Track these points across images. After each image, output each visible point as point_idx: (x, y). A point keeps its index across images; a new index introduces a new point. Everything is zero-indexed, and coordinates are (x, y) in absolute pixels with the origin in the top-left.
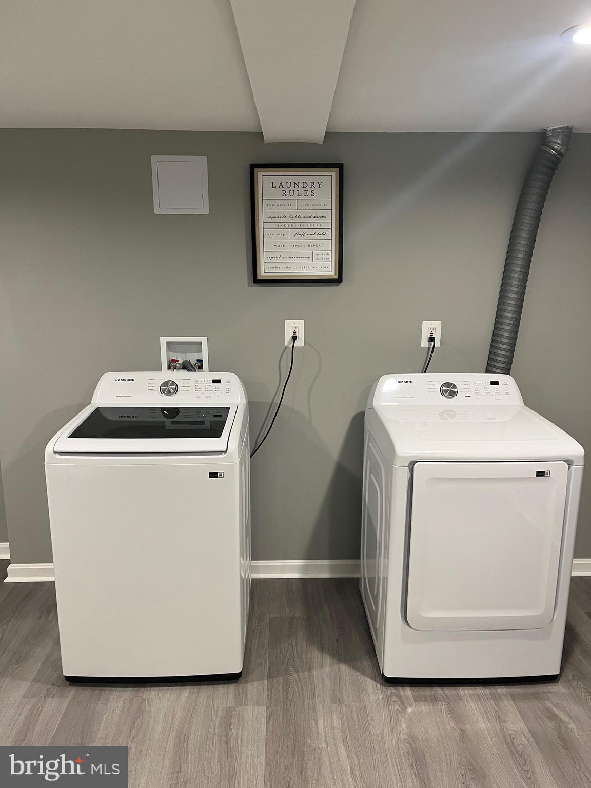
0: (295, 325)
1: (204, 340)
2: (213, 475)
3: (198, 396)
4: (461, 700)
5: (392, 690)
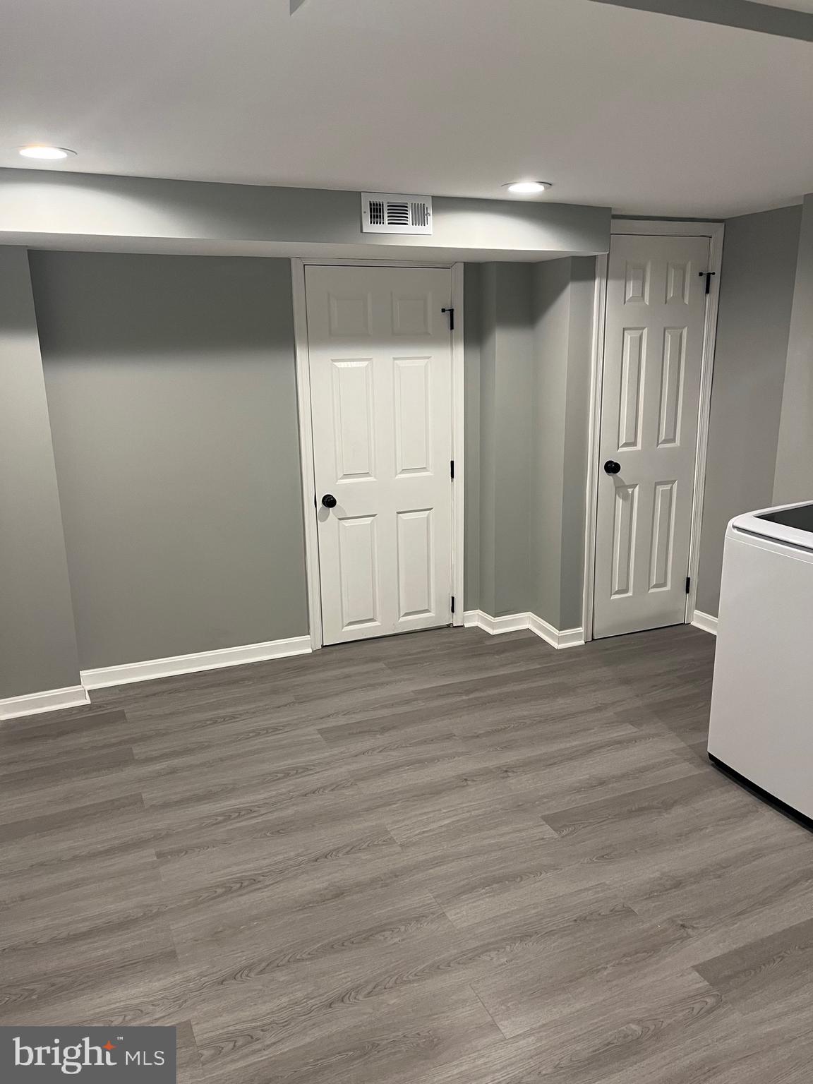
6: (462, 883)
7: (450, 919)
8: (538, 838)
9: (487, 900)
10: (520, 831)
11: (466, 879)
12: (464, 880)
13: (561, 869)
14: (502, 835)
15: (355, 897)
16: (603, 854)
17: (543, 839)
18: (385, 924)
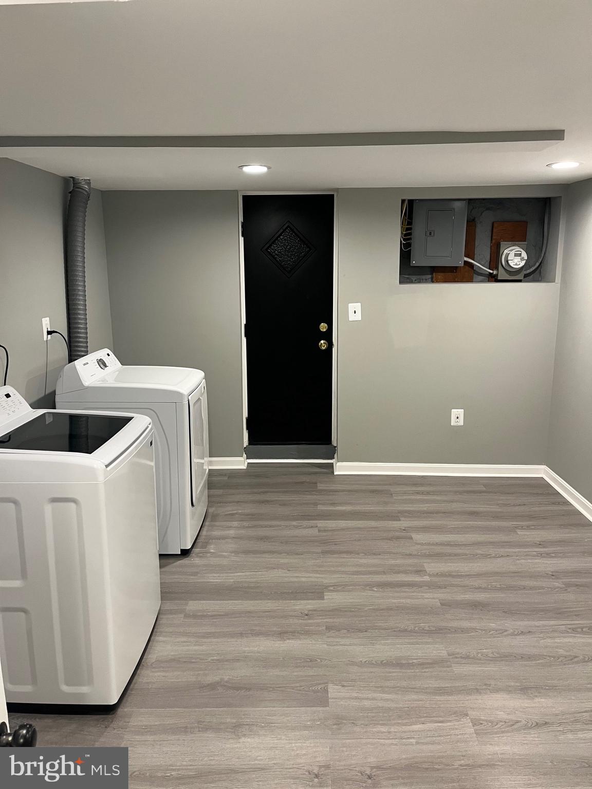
6: (427, 670)
7: (445, 652)
8: (346, 688)
9: (415, 655)
10: (356, 698)
11: (422, 672)
12: (425, 672)
13: (349, 660)
14: (374, 699)
15: (513, 684)
16: (310, 663)
17: (343, 686)
18: (491, 661)
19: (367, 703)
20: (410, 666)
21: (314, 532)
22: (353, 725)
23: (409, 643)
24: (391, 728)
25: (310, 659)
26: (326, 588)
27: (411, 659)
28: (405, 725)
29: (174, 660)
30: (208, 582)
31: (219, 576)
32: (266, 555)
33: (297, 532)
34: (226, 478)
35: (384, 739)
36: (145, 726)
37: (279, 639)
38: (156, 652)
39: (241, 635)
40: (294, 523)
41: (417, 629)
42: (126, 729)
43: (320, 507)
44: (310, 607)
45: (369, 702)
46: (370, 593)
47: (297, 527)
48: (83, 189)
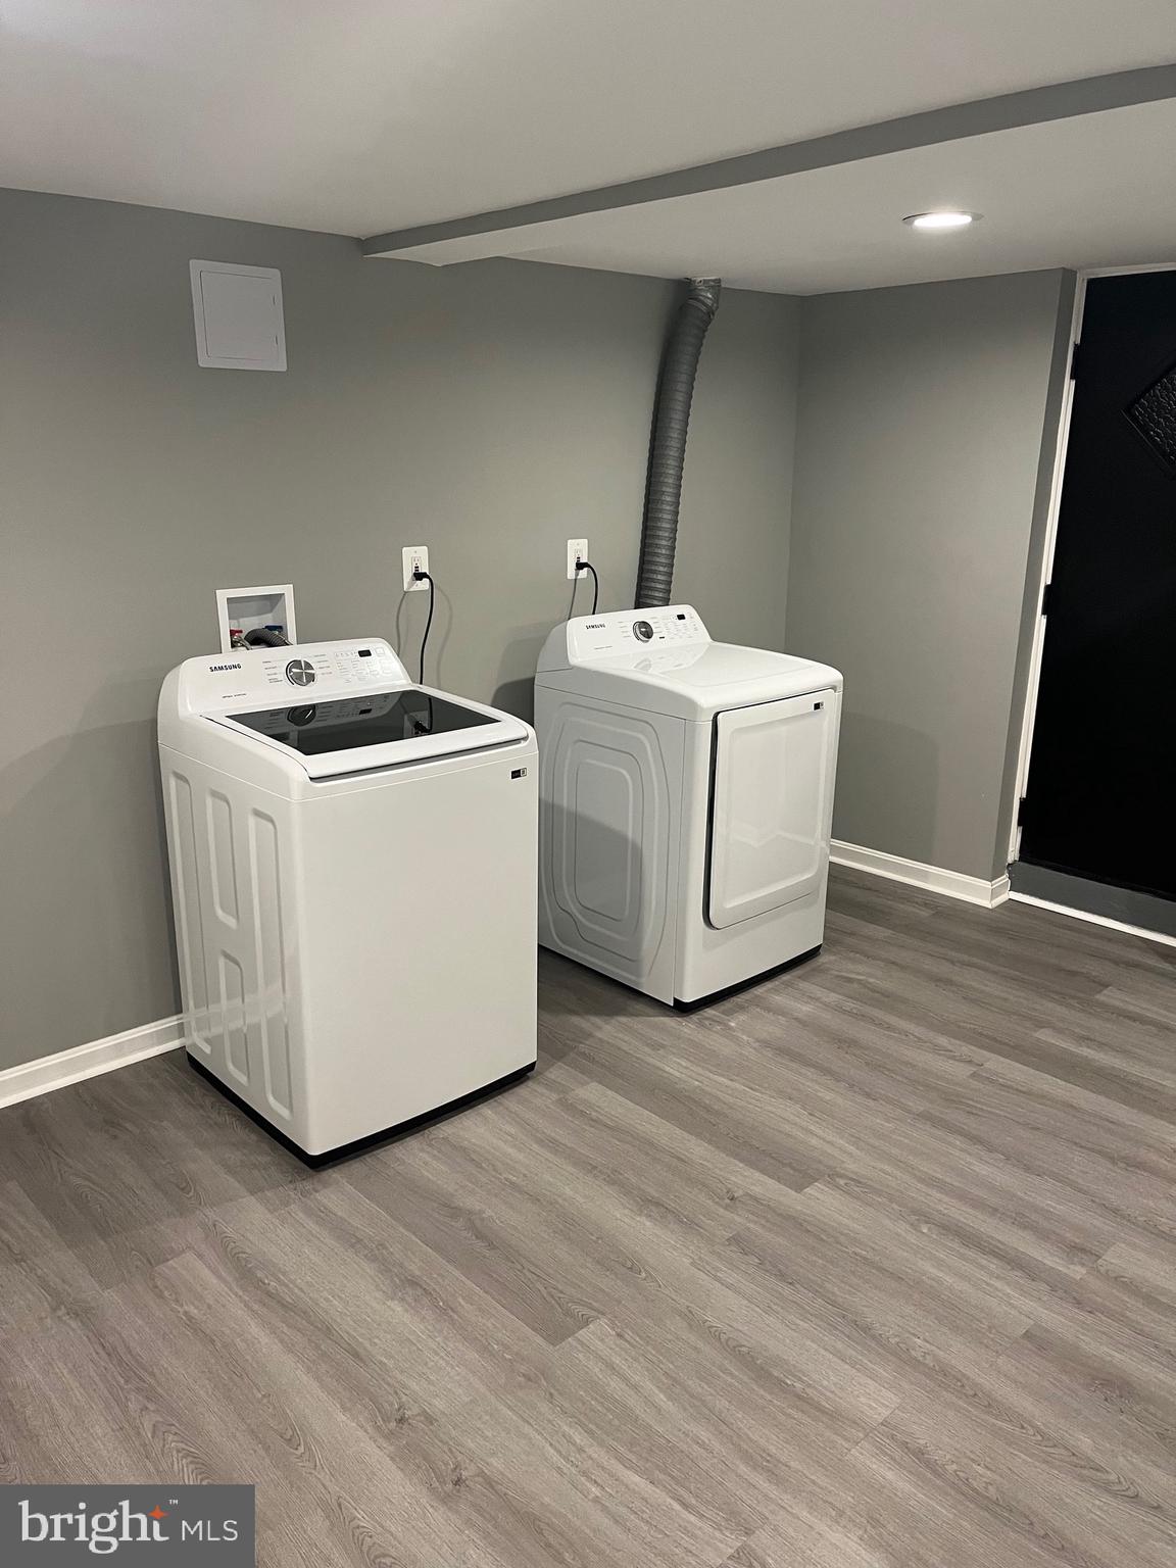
0: (415, 556)
1: (287, 590)
2: (516, 774)
3: (348, 681)
4: (764, 999)
5: (695, 1017)
6: (798, 1415)
8: (619, 1341)
9: (815, 1377)
10: (611, 1366)
11: (783, 1412)
12: (788, 1415)
13: (689, 1308)
14: (635, 1387)
16: (625, 1270)
17: (620, 1335)
19: (615, 1385)
20: (780, 1386)
21: (961, 1071)
22: (548, 1396)
23: (837, 1354)
24: (592, 1445)
25: (633, 1263)
26: (831, 1175)
27: (795, 1376)
28: (620, 1459)
29: (464, 1149)
30: (658, 1068)
31: (687, 1068)
32: (810, 1072)
33: (924, 1059)
34: (925, 913)
35: (559, 1452)
36: (325, 1208)
37: (635, 1209)
38: (461, 1126)
39: (592, 1169)
40: (943, 1041)
41: (893, 1341)
42: (305, 1197)
43: (1044, 1036)
44: (757, 1190)
45: (623, 1386)
46: (902, 1228)
47: (936, 1049)
48: (700, 301)
